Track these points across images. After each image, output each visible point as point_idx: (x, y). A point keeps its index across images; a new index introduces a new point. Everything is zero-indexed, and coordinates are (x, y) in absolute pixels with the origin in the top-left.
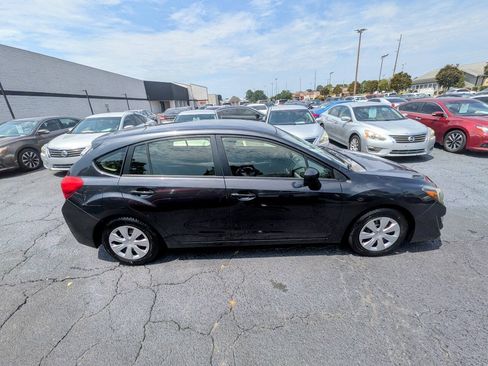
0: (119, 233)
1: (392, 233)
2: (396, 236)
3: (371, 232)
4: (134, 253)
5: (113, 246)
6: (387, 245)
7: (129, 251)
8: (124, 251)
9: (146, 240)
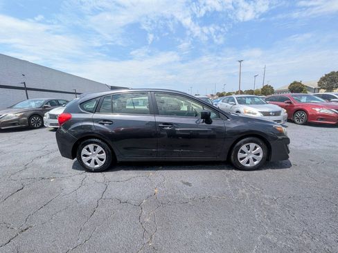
0: (88, 149)
1: (258, 154)
2: (261, 156)
3: (245, 153)
4: (96, 163)
5: (83, 158)
6: (256, 163)
7: (92, 162)
8: (89, 161)
9: (104, 154)
